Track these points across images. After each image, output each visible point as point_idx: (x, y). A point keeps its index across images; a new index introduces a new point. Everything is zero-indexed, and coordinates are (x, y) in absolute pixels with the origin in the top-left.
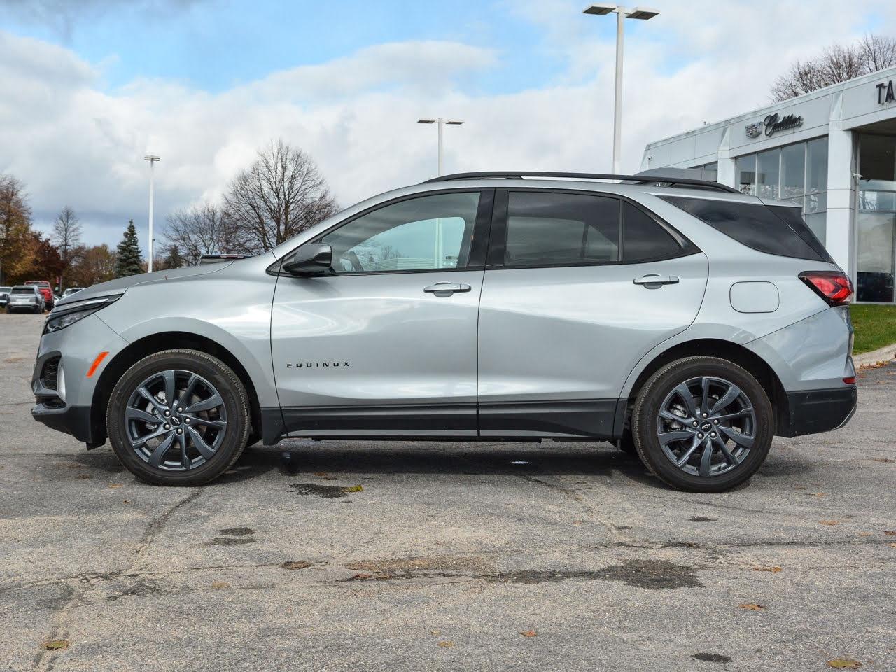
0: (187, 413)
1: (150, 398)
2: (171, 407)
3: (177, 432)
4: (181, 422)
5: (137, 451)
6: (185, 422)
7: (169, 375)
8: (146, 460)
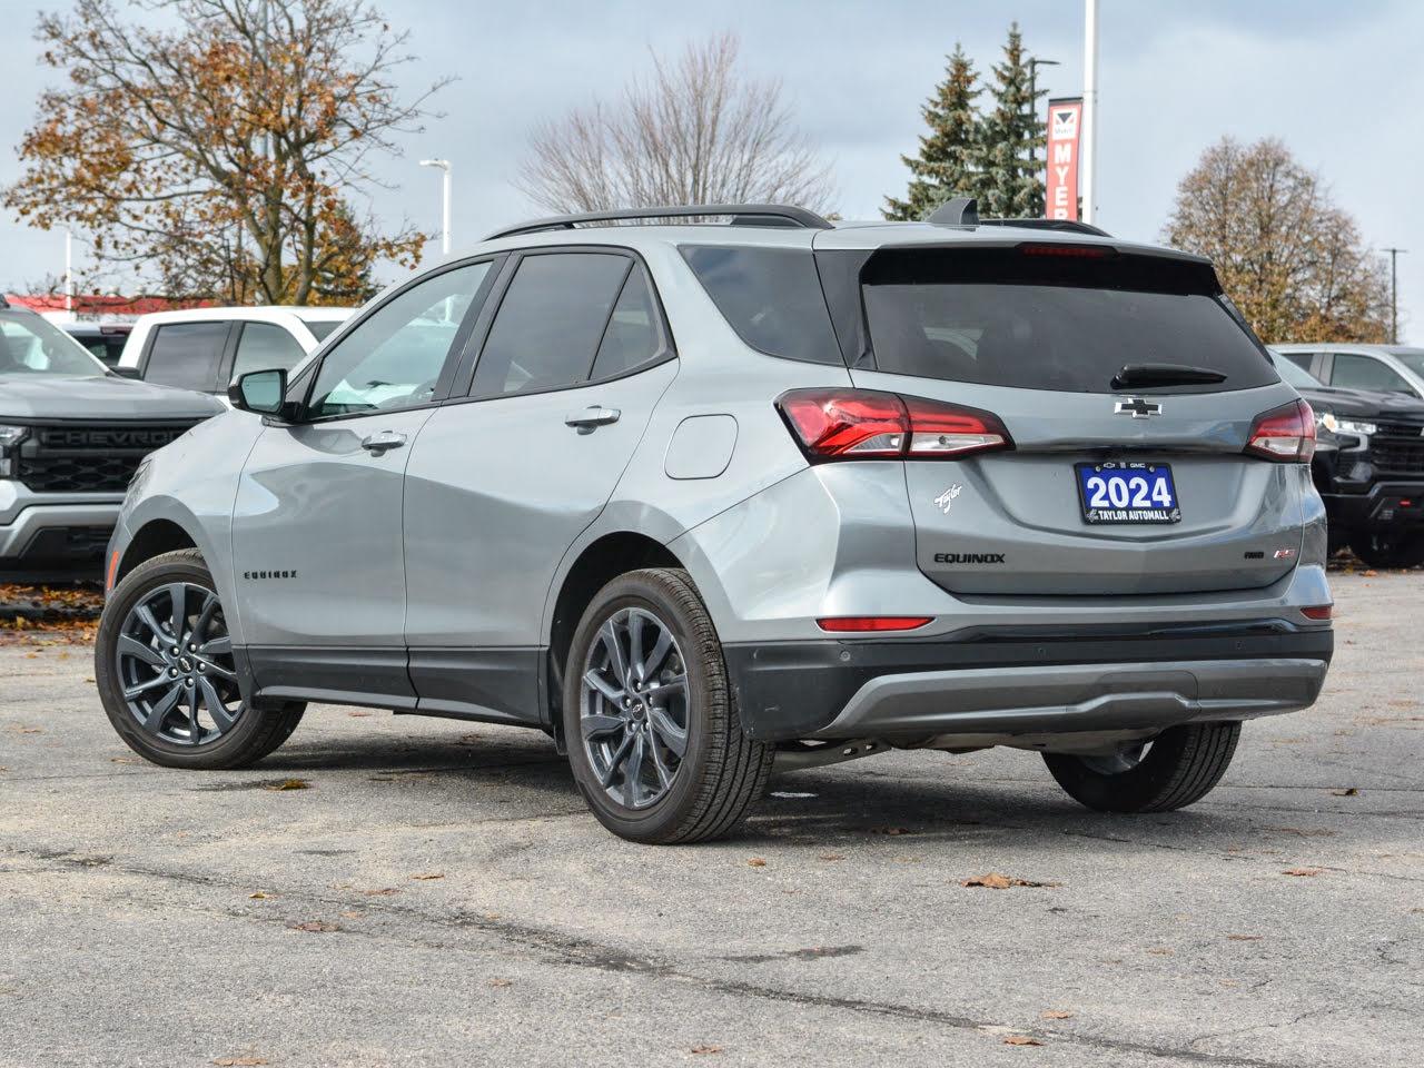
0: (202, 654)
1: (154, 626)
2: (180, 641)
3: (187, 682)
4: (191, 666)
5: (133, 707)
6: (198, 667)
7: (177, 590)
8: (142, 720)
